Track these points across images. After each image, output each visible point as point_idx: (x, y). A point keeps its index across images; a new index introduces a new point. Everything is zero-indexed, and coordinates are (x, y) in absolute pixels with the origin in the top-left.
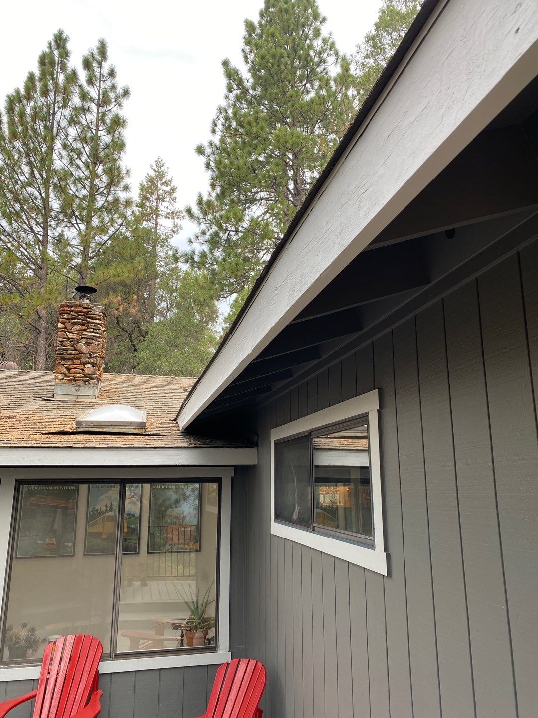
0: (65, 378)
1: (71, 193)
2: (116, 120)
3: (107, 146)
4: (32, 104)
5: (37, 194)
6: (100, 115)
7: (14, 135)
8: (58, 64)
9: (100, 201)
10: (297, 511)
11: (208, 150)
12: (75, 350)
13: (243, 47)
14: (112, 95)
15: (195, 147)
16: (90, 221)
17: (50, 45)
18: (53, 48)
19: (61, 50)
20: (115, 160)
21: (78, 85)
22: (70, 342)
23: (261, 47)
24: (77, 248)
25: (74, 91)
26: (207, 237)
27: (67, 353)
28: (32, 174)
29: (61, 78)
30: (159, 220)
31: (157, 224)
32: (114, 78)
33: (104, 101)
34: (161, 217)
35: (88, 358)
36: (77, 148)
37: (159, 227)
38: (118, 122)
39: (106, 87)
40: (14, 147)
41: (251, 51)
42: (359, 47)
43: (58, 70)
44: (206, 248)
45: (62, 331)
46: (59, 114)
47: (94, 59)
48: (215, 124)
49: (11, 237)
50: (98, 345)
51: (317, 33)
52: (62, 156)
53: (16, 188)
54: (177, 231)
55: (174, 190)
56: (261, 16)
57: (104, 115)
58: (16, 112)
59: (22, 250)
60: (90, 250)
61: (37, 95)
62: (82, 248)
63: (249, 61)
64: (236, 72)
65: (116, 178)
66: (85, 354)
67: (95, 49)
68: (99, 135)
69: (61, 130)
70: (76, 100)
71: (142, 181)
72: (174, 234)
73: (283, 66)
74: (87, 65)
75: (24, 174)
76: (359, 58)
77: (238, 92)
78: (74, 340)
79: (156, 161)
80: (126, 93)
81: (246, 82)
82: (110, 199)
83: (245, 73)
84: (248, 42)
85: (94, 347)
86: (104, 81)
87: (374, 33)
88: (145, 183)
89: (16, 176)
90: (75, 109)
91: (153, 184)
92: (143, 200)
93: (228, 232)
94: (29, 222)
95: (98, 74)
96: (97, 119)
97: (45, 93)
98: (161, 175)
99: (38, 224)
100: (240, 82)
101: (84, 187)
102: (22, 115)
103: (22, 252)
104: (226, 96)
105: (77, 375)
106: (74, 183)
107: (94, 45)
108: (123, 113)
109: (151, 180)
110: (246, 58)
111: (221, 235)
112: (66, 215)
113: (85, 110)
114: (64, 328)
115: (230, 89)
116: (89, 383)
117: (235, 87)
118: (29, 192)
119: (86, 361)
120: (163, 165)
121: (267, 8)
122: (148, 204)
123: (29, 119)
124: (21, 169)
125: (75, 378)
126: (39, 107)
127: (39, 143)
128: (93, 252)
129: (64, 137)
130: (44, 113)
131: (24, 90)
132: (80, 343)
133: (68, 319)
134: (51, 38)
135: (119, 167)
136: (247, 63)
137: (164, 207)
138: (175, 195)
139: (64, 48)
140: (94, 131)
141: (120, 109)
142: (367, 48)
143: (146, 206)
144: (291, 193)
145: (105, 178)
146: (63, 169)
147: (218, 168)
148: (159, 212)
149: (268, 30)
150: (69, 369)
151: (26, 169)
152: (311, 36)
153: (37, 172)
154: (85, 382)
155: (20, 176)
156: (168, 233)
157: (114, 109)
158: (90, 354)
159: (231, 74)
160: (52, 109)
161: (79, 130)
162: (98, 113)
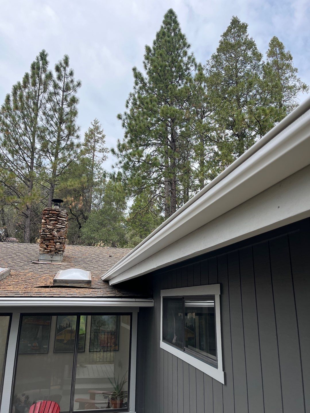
0: (45, 251)
1: (47, 139)
2: (73, 99)
3: (68, 114)
4: (27, 90)
5: (29, 140)
6: (64, 96)
7: (16, 108)
8: (42, 69)
9: (63, 144)
10: (175, 338)
11: (124, 117)
12: (51, 235)
13: (144, 60)
14: (71, 85)
15: (117, 115)
16: (58, 155)
17: (38, 58)
18: (39, 60)
19: (44, 61)
20: (72, 122)
21: (53, 80)
22: (49, 230)
23: (154, 61)
24: (50, 170)
25: (50, 84)
26: (122, 164)
27: (46, 236)
28: (26, 129)
29: (43, 76)
30: (95, 153)
31: (94, 155)
32: (73, 76)
33: (67, 88)
34: (96, 151)
35: (58, 239)
36: (51, 115)
37: (95, 157)
38: (74, 100)
39: (68, 81)
40: (16, 114)
41: (148, 63)
42: (208, 61)
43: (41, 72)
44: (121, 170)
45: (44, 224)
46: (41, 96)
47: (62, 66)
48: (128, 103)
49: (13, 164)
50: (64, 232)
51: (185, 53)
52: (42, 119)
53: (17, 137)
54: (105, 159)
55: (104, 136)
56: (155, 43)
57: (66, 96)
58: (18, 95)
59: (19, 170)
60: (57, 171)
61: (30, 85)
62: (52, 170)
63: (148, 68)
64: (140, 74)
65: (72, 131)
66: (56, 237)
67: (63, 60)
68: (63, 108)
69: (42, 105)
70: (51, 88)
71: (86, 132)
72: (103, 161)
73: (166, 72)
74: (58, 69)
75: (21, 129)
76: (208, 67)
77: (141, 85)
78: (51, 230)
79: (94, 120)
80: (79, 84)
81: (145, 80)
82: (69, 143)
83: (145, 75)
84: (147, 58)
85: (61, 233)
86: (67, 78)
87: (217, 54)
88: (88, 132)
89: (16, 130)
90: (50, 93)
91: (92, 133)
92: (86, 142)
93: (134, 162)
94: (23, 156)
95: (64, 74)
96: (63, 99)
97: (34, 84)
98: (97, 128)
99: (28, 156)
100: (142, 80)
101: (55, 137)
102: (21, 97)
103: (19, 172)
104: (134, 87)
105: (52, 249)
106: (49, 134)
107: (62, 59)
108: (77, 96)
109: (91, 131)
110: (145, 66)
111: (130, 163)
112: (44, 151)
113: (56, 94)
114: (45, 223)
115: (137, 84)
116: (58, 253)
117: (140, 82)
118: (24, 139)
119: (57, 241)
120: (98, 123)
121: (158, 39)
122: (89, 144)
123: (25, 98)
124: (20, 126)
125: (50, 250)
126: (31, 92)
127: (30, 112)
128: (58, 172)
129: (43, 109)
130: (33, 95)
131: (22, 83)
132: (54, 231)
133: (48, 218)
134: (38, 54)
135: (74, 125)
136: (146, 69)
137: (98, 146)
138: (104, 139)
139: (45, 60)
140: (61, 105)
141: (76, 93)
142: (212, 62)
143: (88, 145)
144: (169, 140)
145: (66, 132)
146: (43, 126)
147: (130, 127)
148: (95, 148)
149: (159, 52)
150: (47, 246)
151: (23, 126)
152: (182, 55)
153: (29, 128)
154: (56, 253)
155: (19, 130)
156: (100, 160)
157: (72, 93)
158: (59, 237)
159: (137, 76)
160: (38, 93)
161: (52, 105)
162: (63, 95)
